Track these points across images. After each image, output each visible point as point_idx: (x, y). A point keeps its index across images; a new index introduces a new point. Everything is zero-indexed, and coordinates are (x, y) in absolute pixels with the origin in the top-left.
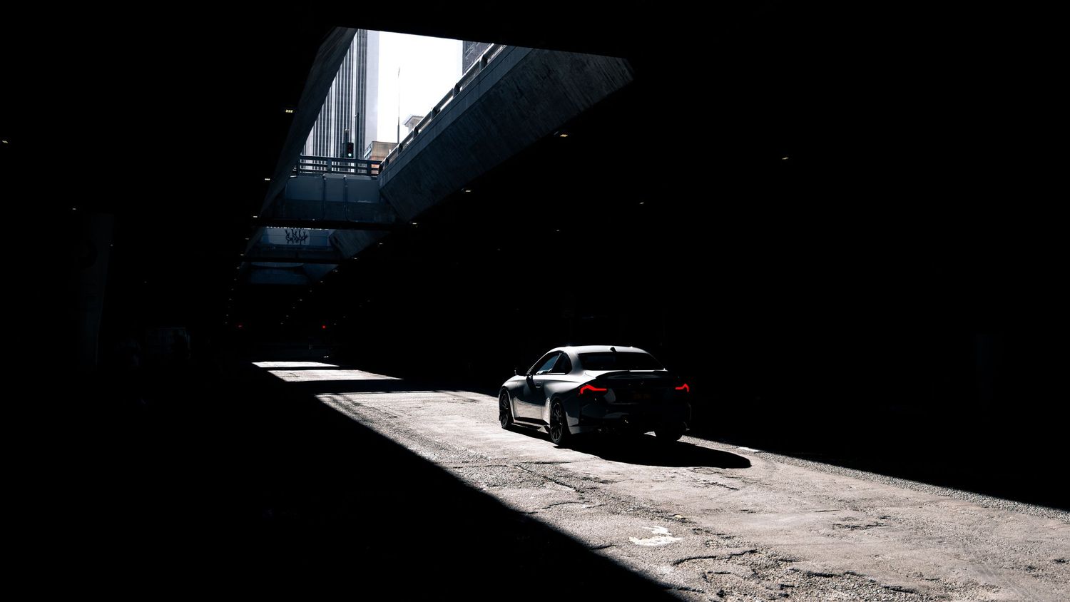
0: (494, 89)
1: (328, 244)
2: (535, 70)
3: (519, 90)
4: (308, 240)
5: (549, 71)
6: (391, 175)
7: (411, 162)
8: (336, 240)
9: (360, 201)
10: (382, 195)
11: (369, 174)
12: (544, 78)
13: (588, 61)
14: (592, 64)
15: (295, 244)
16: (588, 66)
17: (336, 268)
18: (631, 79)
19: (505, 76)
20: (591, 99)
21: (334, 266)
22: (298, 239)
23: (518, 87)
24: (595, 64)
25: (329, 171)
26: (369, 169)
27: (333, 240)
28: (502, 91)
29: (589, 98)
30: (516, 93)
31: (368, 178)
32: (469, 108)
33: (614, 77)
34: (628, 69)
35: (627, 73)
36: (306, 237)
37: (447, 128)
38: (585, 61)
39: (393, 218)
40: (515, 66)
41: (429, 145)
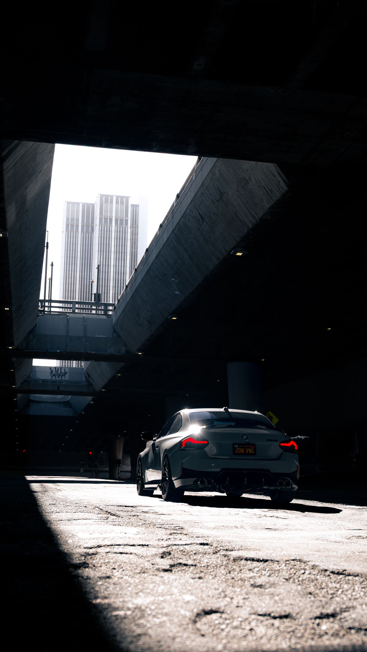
0: (182, 220)
1: (84, 379)
2: (211, 195)
3: (201, 216)
4: (67, 375)
5: (221, 193)
6: (119, 312)
7: (131, 297)
8: (89, 376)
9: (96, 336)
10: (115, 331)
11: (106, 314)
12: (218, 201)
13: (250, 179)
14: (253, 180)
15: (57, 379)
16: (250, 182)
17: (92, 400)
18: (286, 188)
19: (189, 205)
20: (256, 213)
21: (90, 398)
22: (60, 375)
23: (200, 214)
24: (255, 179)
25: (74, 312)
26: (106, 310)
27: (87, 375)
28: (188, 219)
29: (254, 213)
30: (199, 220)
31: (104, 317)
32: (167, 241)
33: (271, 189)
34: (283, 179)
35: (282, 183)
36: (66, 373)
37: (153, 262)
38: (248, 178)
39: (123, 350)
40: (195, 194)
41: (142, 280)
